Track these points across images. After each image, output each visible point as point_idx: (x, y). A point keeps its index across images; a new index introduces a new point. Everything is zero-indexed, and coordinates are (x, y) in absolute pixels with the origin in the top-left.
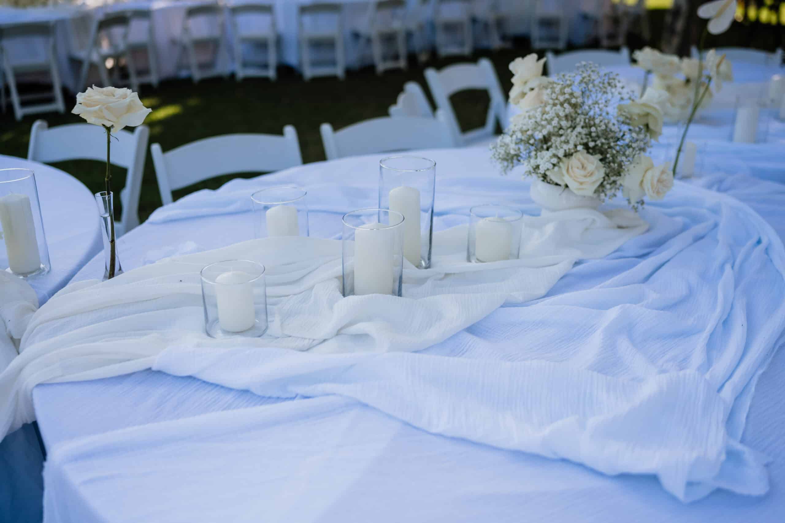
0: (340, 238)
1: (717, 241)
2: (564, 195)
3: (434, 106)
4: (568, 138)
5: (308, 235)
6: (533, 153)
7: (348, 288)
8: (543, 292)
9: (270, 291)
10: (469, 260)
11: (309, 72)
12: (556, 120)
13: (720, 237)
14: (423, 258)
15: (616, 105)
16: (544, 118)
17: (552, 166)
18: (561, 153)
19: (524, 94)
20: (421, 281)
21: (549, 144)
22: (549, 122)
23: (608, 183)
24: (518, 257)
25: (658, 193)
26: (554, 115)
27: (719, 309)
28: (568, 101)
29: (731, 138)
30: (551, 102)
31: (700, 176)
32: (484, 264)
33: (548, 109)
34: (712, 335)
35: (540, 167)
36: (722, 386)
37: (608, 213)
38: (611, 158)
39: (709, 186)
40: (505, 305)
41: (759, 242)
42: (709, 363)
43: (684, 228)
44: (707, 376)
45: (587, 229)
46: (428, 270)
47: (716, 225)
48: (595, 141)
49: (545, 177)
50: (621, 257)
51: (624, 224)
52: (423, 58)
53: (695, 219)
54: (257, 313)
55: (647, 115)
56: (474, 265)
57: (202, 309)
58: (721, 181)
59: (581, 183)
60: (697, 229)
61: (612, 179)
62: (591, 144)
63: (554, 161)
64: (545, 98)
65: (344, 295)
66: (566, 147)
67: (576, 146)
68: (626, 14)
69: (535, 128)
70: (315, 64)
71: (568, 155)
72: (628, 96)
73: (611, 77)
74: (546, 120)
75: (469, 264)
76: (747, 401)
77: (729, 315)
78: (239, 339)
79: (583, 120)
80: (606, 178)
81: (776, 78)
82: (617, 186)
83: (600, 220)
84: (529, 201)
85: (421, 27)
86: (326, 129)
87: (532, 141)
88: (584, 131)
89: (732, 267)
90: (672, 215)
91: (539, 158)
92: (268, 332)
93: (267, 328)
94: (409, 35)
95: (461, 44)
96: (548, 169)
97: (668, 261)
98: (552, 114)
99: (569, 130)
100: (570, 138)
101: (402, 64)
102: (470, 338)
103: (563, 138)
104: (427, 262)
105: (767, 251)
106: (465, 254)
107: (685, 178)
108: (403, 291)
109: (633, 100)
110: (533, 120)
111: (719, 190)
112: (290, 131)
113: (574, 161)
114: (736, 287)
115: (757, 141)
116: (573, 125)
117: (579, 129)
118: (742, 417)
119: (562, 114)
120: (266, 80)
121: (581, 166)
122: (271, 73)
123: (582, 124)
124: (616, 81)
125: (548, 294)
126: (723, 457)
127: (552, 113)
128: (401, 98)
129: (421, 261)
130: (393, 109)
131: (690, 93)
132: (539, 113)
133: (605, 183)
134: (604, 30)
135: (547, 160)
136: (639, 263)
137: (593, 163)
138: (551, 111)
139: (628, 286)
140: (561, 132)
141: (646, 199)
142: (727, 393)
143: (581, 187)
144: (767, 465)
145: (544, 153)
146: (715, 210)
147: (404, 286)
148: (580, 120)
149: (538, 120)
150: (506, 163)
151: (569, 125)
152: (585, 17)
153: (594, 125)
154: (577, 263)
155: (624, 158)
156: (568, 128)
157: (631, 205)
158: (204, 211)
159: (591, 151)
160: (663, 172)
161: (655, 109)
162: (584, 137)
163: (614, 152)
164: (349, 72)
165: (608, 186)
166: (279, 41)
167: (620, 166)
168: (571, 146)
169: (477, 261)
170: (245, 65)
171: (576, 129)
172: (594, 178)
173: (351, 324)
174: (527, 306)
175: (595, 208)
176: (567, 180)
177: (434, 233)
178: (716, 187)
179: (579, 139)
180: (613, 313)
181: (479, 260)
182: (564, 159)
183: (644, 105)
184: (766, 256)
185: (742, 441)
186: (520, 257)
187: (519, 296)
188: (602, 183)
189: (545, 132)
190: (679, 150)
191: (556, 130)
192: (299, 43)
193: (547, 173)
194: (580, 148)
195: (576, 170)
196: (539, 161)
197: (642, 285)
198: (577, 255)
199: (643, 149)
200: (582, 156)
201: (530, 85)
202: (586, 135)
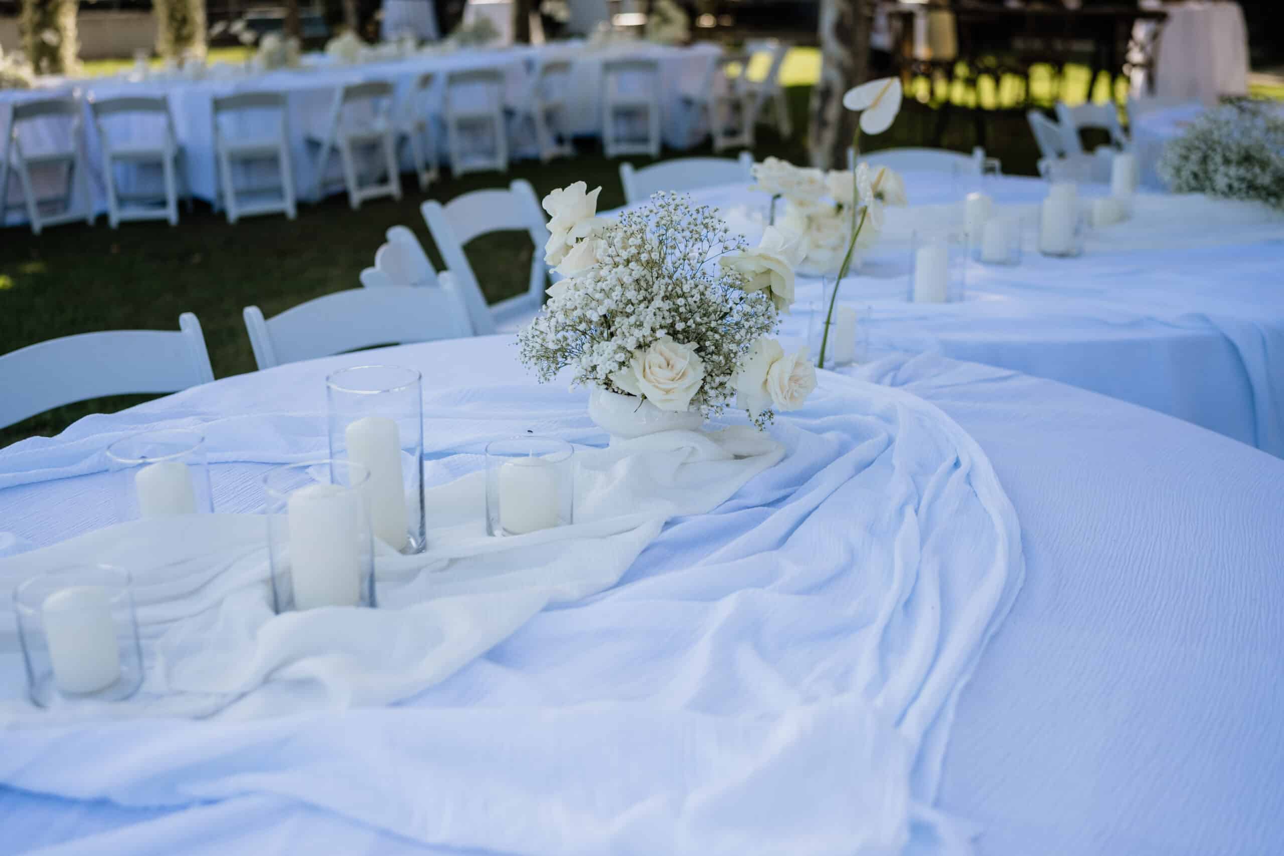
0: (263, 512)
1: (893, 468)
2: (643, 410)
3: (439, 264)
4: (642, 319)
5: (213, 510)
6: (586, 347)
7: (283, 598)
8: (613, 578)
9: (143, 613)
10: (490, 533)
11: (234, 211)
12: (618, 289)
13: (896, 462)
14: (411, 533)
15: (716, 260)
16: (598, 288)
17: (617, 366)
18: (631, 344)
19: (568, 248)
20: (409, 576)
21: (612, 329)
22: (607, 294)
23: (712, 388)
24: (571, 523)
25: (792, 397)
26: (614, 282)
27: (895, 585)
28: (636, 258)
29: (910, 297)
30: (608, 260)
31: (864, 361)
32: (517, 537)
33: (604, 272)
34: (887, 628)
35: (598, 369)
36: (903, 716)
37: (716, 435)
38: (713, 348)
39: (878, 380)
40: (548, 608)
41: (957, 464)
42: (883, 673)
43: (842, 450)
44: (879, 702)
45: (683, 464)
46: (421, 555)
47: (890, 442)
48: (686, 320)
49: (608, 383)
50: (740, 509)
51: (742, 451)
52: (427, 178)
53: (858, 434)
54: (123, 655)
55: (768, 272)
56: (499, 539)
57: (19, 657)
58: (897, 368)
59: (667, 392)
60: (862, 450)
61: (718, 380)
62: (680, 326)
63: (621, 357)
64: (599, 254)
65: (277, 610)
66: (638, 334)
67: (653, 330)
68: (752, 95)
69: (586, 305)
70: (243, 195)
71: (642, 346)
72: (735, 243)
73: (706, 214)
74: (602, 290)
75: (489, 540)
76: (943, 735)
77: (914, 589)
78: (89, 707)
79: (663, 287)
80: (709, 379)
81: (973, 197)
82: (727, 391)
83: (705, 448)
84: (589, 423)
85: (421, 128)
86: (252, 314)
87: (583, 327)
88: (666, 305)
89: (916, 511)
90: (819, 431)
91: (595, 354)
92: (145, 688)
93: (142, 680)
94: (402, 141)
95: (491, 153)
96: (611, 372)
97: (817, 507)
98: (611, 281)
99: (643, 305)
100: (645, 318)
101: (393, 188)
102: (490, 670)
103: (632, 319)
104: (420, 540)
105: (968, 479)
106: (483, 523)
107: (839, 366)
108: (379, 596)
109: (744, 250)
110: (582, 292)
111: (893, 384)
112: (189, 321)
113: (653, 356)
114: (923, 541)
115: (948, 300)
116: (649, 297)
117: (657, 303)
118: (935, 764)
119: (627, 279)
120: (163, 223)
121: (664, 364)
122: (171, 213)
123: (662, 294)
124: (715, 221)
125: (623, 581)
126: (905, 836)
127: (611, 279)
128: (381, 254)
129: (409, 538)
130: (366, 275)
131: (843, 226)
132: (589, 281)
133: (707, 387)
134: (717, 122)
135: (610, 357)
136: (770, 515)
137: (684, 358)
138: (610, 277)
139: (752, 558)
140: (629, 309)
141: (775, 407)
142: (912, 728)
143: (668, 397)
144: (975, 840)
145: (604, 344)
146: (888, 418)
147: (378, 586)
148: (659, 287)
149: (590, 291)
150: (545, 364)
151: (641, 297)
152: (688, 103)
153: (683, 295)
154: (668, 524)
155: (733, 347)
156: (640, 302)
157: (754, 420)
158: (33, 474)
159: (680, 336)
160: (798, 364)
161: (779, 262)
162: (667, 314)
163: (717, 336)
164: (302, 206)
165: (712, 393)
166: (181, 158)
167: (727, 358)
168: (646, 331)
169: (505, 533)
170: (122, 201)
171: (653, 303)
172: (687, 382)
173: (286, 663)
174: (586, 605)
175: (695, 430)
176: (643, 386)
177: (427, 490)
178: (888, 379)
179: (659, 318)
180: (726, 607)
181: (507, 532)
182: (637, 353)
183: (761, 256)
184: (968, 487)
185: (937, 804)
186: (574, 520)
187: (571, 589)
188: (702, 387)
189: (602, 311)
190: (828, 323)
191: (621, 305)
192: (217, 161)
193: (611, 377)
194: (660, 333)
195: (656, 369)
196: (596, 360)
197: (775, 553)
198: (668, 510)
199: (765, 328)
200: (665, 345)
201: (577, 232)
202: (669, 311)
